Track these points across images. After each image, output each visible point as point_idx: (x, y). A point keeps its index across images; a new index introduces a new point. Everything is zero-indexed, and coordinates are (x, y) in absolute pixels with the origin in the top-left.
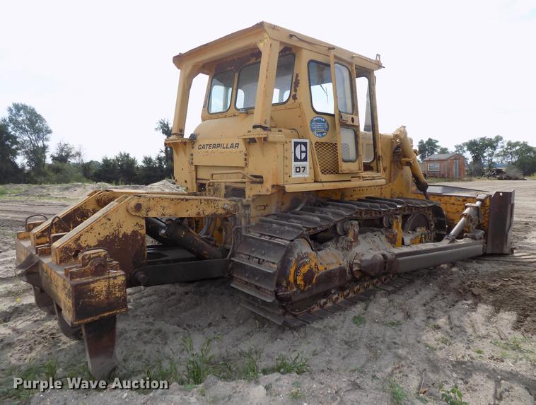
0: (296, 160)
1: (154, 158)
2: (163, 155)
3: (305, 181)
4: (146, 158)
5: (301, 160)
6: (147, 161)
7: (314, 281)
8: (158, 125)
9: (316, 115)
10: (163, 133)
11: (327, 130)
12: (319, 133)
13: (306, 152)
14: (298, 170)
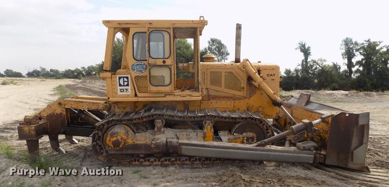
0: (120, 85)
1: (292, 70)
2: (300, 68)
3: (128, 96)
4: (287, 70)
5: (124, 86)
6: (288, 72)
7: (121, 146)
8: (298, 46)
9: (136, 62)
10: (301, 51)
11: (146, 69)
12: (139, 71)
13: (128, 81)
14: (122, 91)
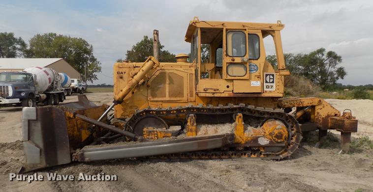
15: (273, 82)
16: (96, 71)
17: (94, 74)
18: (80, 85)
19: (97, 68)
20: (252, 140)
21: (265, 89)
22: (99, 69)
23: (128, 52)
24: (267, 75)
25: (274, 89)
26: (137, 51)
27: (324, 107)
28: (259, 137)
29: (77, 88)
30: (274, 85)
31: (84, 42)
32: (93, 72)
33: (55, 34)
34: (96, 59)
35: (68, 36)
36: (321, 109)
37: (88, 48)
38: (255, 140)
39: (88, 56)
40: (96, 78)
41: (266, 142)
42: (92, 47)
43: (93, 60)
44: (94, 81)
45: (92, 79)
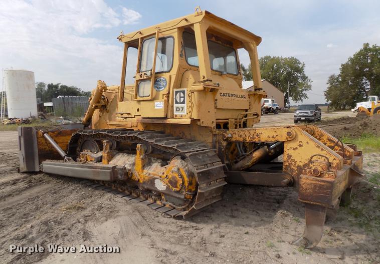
15: (183, 102)
16: (306, 90)
17: (304, 92)
18: (274, 105)
19: (307, 87)
20: (149, 180)
21: (175, 113)
22: (309, 87)
23: (342, 65)
24: (177, 92)
25: (184, 113)
26: (352, 63)
27: (301, 146)
28: (155, 179)
29: (270, 108)
30: (184, 106)
31: (296, 60)
32: (303, 90)
33: (270, 57)
34: (307, 77)
35: (280, 57)
36: (295, 149)
37: (300, 66)
38: (152, 181)
39: (299, 75)
40: (306, 97)
41: (163, 186)
42: (304, 65)
43: (304, 78)
44: (304, 100)
45: (302, 98)
